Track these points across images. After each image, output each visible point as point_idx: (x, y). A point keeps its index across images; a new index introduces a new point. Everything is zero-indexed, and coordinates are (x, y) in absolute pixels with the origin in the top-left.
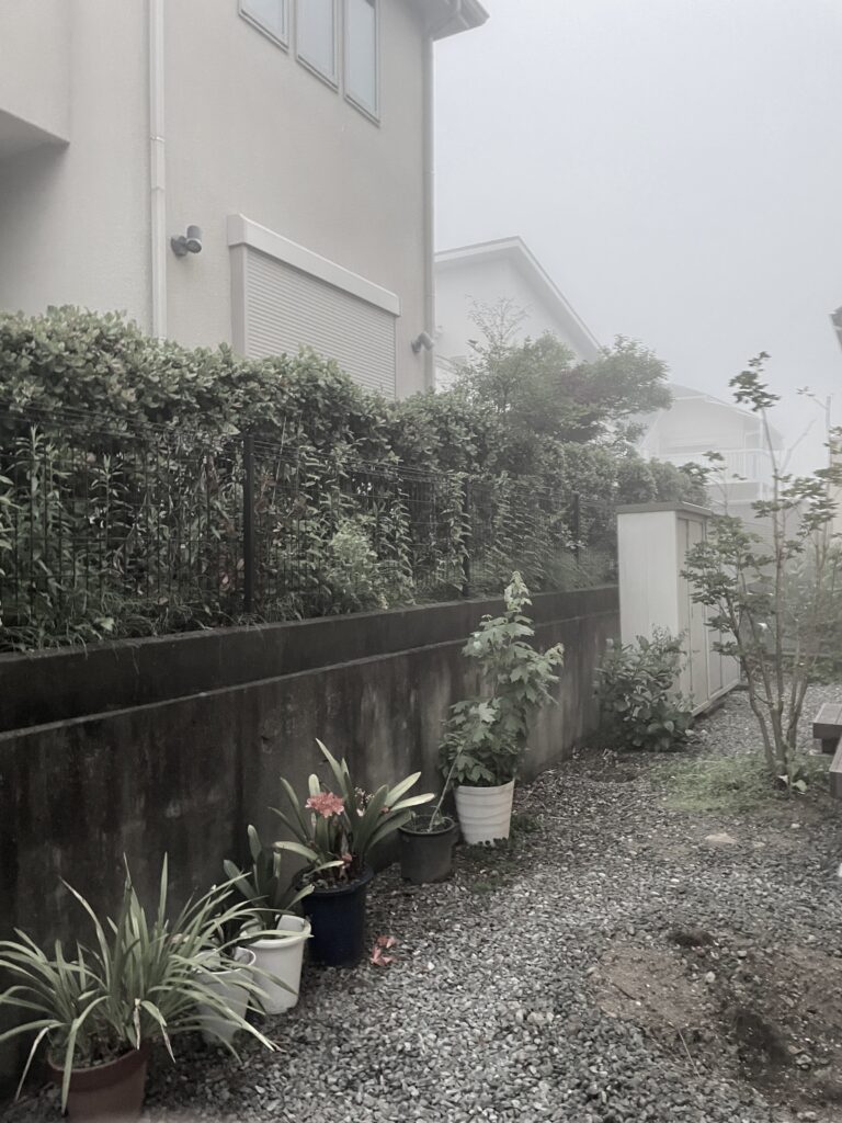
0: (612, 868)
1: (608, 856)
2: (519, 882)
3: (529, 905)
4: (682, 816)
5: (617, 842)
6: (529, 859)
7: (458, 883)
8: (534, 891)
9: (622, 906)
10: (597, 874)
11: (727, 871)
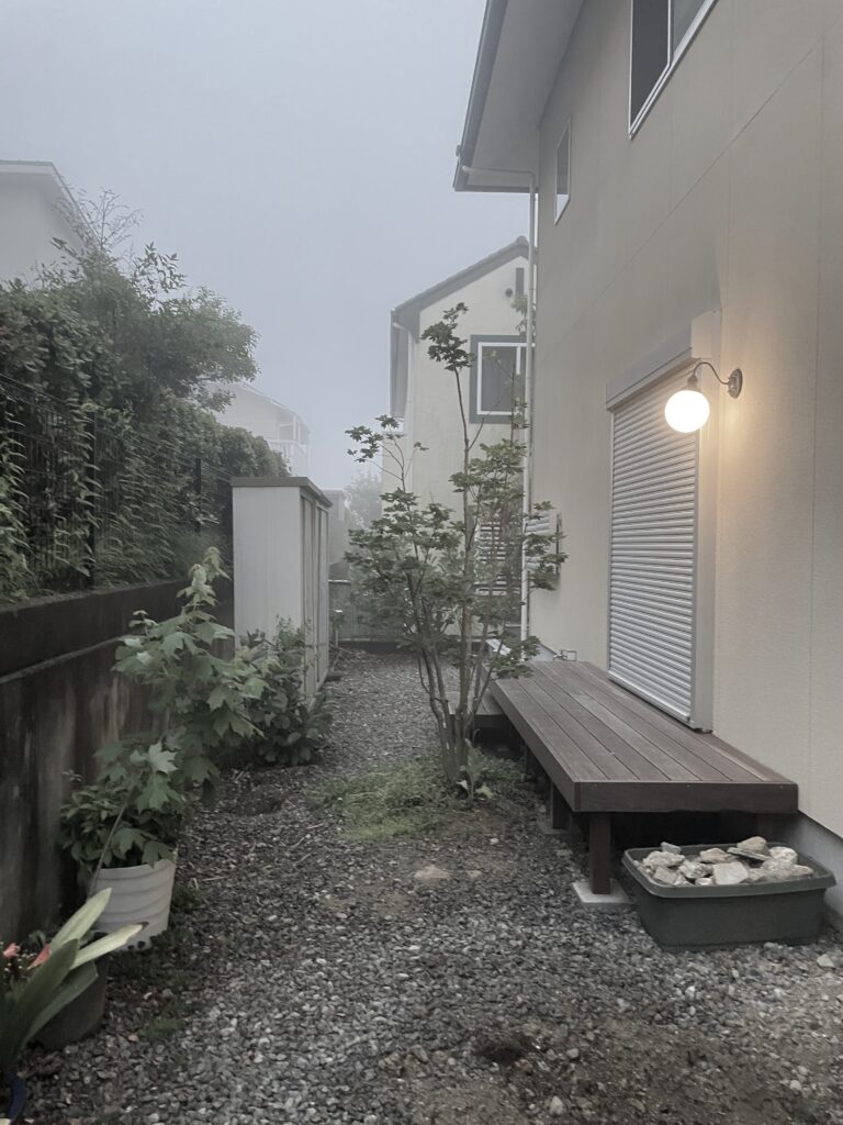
0: (327, 946)
1: (312, 927)
2: (211, 1003)
3: (248, 1043)
4: (371, 849)
5: (313, 903)
6: (208, 956)
7: (120, 1028)
8: (242, 1014)
9: (375, 1009)
10: (314, 965)
11: (462, 919)
